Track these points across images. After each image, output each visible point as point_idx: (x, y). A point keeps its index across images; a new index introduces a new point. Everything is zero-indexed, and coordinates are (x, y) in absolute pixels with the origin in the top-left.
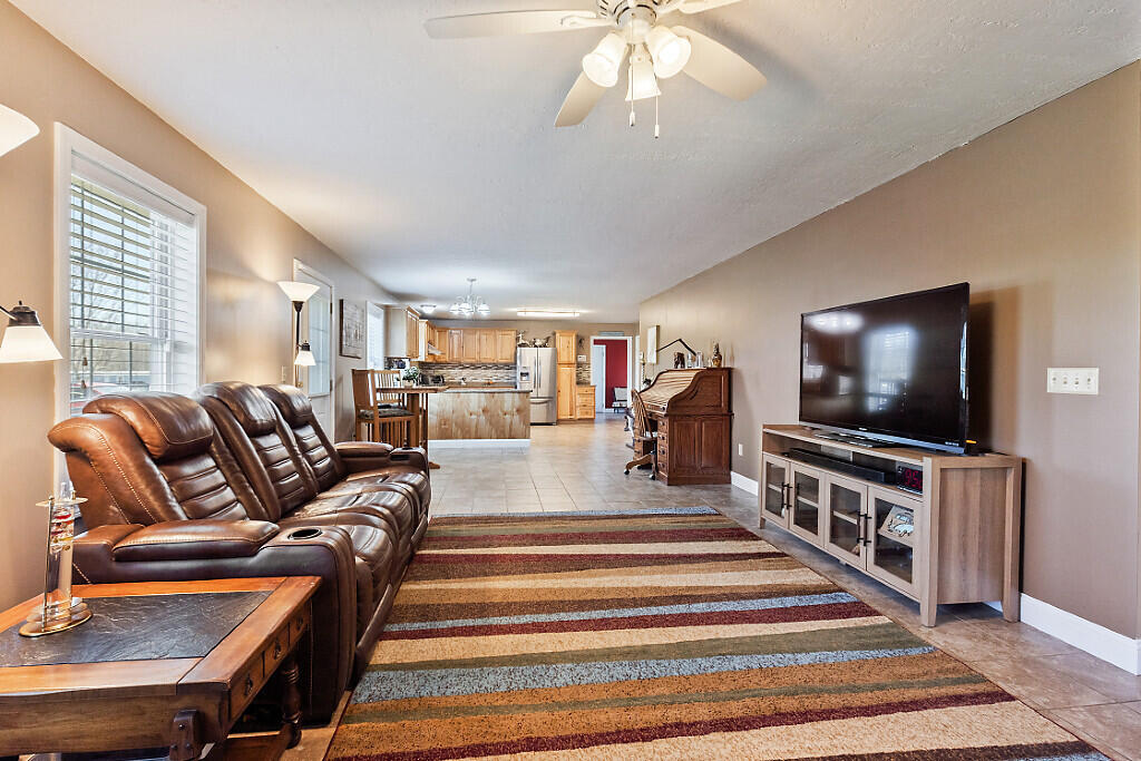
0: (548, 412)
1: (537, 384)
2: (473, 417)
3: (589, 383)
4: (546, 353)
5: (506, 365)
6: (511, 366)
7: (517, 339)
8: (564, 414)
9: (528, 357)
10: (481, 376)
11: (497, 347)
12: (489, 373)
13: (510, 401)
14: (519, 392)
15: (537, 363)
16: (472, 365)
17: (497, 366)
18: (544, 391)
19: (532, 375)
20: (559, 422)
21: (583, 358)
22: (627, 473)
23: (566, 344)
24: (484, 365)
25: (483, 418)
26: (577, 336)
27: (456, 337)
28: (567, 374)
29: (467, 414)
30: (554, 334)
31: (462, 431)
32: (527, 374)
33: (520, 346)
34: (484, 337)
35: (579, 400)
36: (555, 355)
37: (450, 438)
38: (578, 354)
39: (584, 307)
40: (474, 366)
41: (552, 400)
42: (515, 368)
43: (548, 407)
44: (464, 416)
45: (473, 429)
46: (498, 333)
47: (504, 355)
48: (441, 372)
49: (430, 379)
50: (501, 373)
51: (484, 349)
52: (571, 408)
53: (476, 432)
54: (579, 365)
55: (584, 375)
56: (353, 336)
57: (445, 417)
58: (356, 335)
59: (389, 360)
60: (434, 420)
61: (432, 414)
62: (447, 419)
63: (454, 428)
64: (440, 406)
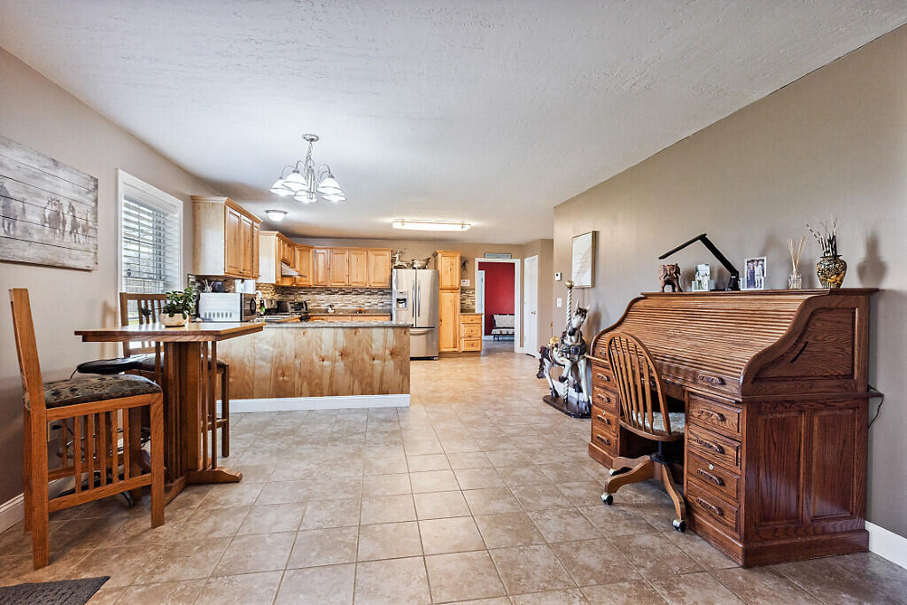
0: (428, 344)
1: (416, 311)
2: (326, 363)
3: (474, 311)
4: (426, 276)
5: (380, 290)
6: (386, 291)
7: (393, 261)
8: (447, 346)
9: (405, 281)
10: (352, 302)
11: (369, 269)
12: (362, 299)
13: (380, 340)
14: (393, 327)
15: (416, 288)
16: (341, 289)
17: (370, 291)
18: (423, 320)
19: (410, 302)
20: (441, 355)
21: (467, 283)
22: (610, 501)
23: (448, 265)
24: (354, 289)
25: (340, 365)
26: (461, 258)
27: (321, 258)
28: (449, 301)
29: (316, 359)
30: (435, 255)
31: (309, 384)
32: (405, 300)
33: (396, 267)
34: (354, 257)
35: (464, 331)
36: (437, 278)
37: (292, 395)
38: (462, 277)
39: (476, 218)
40: (344, 291)
41: (432, 330)
42: (391, 294)
43: (427, 338)
44: (312, 362)
45: (326, 382)
46: (370, 252)
47: (378, 278)
48: (304, 298)
49: (289, 306)
50: (375, 300)
51: (354, 272)
52: (455, 340)
53: (331, 385)
54: (463, 290)
55: (468, 301)
56: (34, 218)
57: (284, 363)
58: (55, 221)
59: (200, 279)
60: (266, 369)
61: (263, 359)
62: (287, 367)
63: (297, 381)
64: (274, 346)
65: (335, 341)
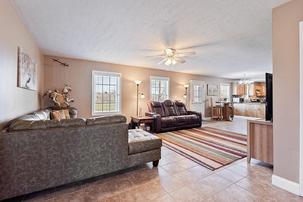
2: (255, 111)
25: (258, 112)
29: (253, 110)
49: (261, 101)
56: (212, 91)
57: (247, 110)
58: (214, 91)
59: (233, 95)
60: (244, 111)
61: (243, 109)
62: (247, 111)
63: (249, 114)
64: (245, 107)
65: (257, 107)
